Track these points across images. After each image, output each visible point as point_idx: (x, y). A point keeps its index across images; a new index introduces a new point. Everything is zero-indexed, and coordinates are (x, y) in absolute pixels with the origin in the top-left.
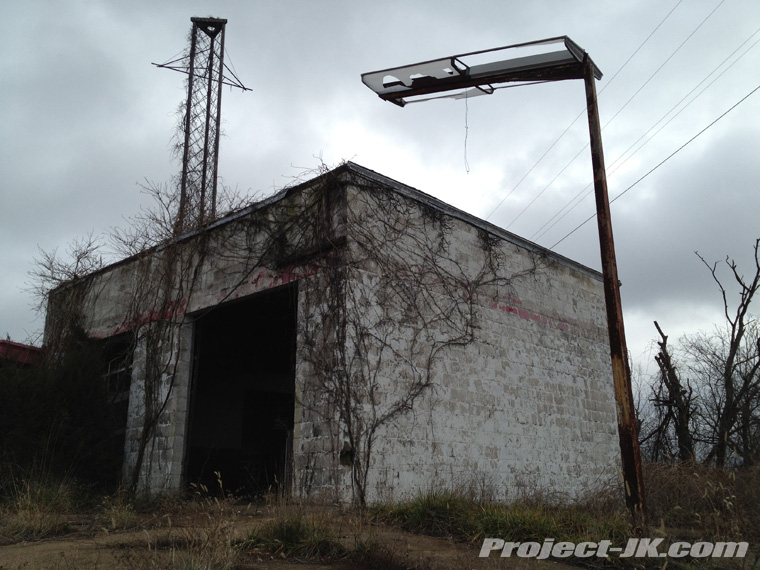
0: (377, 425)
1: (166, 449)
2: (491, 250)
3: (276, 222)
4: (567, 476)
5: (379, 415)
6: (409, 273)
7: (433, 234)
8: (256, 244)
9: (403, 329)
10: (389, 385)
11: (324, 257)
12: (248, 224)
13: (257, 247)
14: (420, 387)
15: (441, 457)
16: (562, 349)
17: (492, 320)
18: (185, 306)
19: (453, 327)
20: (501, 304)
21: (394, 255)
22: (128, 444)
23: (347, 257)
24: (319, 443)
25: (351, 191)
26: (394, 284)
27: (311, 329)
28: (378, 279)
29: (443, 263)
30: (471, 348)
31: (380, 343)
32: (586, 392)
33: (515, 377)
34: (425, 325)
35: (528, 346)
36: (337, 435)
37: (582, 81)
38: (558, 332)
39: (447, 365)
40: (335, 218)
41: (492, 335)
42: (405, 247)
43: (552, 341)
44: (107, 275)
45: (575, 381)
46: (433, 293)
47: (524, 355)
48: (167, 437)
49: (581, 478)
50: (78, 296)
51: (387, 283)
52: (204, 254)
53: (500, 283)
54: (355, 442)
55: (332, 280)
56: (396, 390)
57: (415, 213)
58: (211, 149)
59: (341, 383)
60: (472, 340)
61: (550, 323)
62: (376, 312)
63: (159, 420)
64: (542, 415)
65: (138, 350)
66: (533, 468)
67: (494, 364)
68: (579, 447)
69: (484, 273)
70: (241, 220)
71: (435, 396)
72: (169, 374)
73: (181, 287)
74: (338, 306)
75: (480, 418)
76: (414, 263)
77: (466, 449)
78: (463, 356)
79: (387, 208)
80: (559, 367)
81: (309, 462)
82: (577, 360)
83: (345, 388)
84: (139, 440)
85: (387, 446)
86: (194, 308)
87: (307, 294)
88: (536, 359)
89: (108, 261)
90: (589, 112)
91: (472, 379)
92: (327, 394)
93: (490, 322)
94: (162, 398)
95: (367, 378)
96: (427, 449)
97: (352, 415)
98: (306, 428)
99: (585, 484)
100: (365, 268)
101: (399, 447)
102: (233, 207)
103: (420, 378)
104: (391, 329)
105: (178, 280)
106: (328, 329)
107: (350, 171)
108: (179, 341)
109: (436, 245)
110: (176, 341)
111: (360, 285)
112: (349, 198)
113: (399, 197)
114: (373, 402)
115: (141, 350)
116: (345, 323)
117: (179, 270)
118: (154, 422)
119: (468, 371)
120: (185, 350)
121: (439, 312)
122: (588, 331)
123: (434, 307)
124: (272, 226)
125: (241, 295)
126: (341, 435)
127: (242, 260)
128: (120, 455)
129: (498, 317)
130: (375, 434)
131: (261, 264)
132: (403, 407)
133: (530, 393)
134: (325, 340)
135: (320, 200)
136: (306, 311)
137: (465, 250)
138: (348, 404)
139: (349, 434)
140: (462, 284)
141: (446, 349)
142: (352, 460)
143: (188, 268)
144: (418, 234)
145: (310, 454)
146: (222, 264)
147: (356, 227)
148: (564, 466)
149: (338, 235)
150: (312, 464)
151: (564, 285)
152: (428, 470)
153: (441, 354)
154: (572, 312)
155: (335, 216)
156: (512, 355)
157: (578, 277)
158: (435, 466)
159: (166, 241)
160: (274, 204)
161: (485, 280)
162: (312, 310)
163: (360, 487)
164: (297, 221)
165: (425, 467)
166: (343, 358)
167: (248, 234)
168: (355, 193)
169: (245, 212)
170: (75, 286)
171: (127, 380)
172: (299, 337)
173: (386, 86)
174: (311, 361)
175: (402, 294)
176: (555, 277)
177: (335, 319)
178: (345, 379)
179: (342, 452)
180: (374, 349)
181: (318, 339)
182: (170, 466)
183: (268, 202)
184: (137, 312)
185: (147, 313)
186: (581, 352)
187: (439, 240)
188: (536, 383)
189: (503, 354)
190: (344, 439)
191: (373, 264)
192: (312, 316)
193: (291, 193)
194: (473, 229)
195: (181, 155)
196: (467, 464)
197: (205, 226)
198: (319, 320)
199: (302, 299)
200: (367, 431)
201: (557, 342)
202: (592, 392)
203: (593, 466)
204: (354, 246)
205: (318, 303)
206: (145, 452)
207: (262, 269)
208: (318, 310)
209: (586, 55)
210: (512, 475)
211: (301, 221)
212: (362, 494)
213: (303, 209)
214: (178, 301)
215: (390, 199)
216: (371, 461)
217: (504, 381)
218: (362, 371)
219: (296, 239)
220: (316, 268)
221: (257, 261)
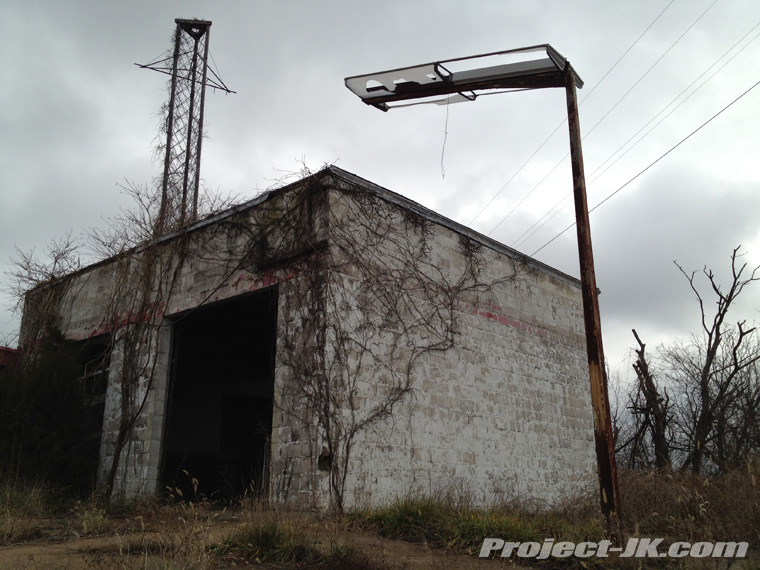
0: (355, 431)
1: (142, 454)
2: (472, 255)
3: (258, 225)
4: (545, 483)
5: (358, 420)
6: (390, 278)
7: (415, 239)
8: (236, 247)
9: (383, 334)
10: (368, 390)
11: (306, 261)
12: (229, 226)
13: (238, 249)
14: (399, 392)
15: (419, 463)
16: (541, 356)
17: (472, 326)
18: (163, 309)
19: (433, 332)
20: (482, 310)
21: (375, 259)
22: (104, 447)
23: (328, 260)
24: (297, 448)
25: (334, 195)
26: (375, 289)
27: (290, 333)
28: (359, 284)
29: (424, 268)
30: (451, 354)
31: (360, 348)
32: (564, 399)
33: (494, 383)
34: (405, 330)
35: (507, 352)
36: (316, 440)
37: (564, 89)
38: (537, 338)
39: (427, 370)
40: (317, 221)
41: (472, 341)
42: (386, 252)
43: (531, 347)
44: (85, 276)
45: (553, 388)
46: (414, 298)
47: (503, 361)
48: (143, 441)
49: (558, 485)
50: (55, 297)
51: (368, 288)
52: (184, 256)
53: (482, 289)
54: (333, 447)
55: (313, 284)
56: (375, 395)
57: (397, 218)
58: (193, 151)
59: (320, 388)
60: (452, 346)
61: (530, 330)
62: (356, 317)
63: (136, 424)
64: (520, 421)
65: (115, 352)
66: (511, 474)
67: (474, 370)
68: (557, 454)
69: (465, 279)
70: (222, 223)
71: (414, 401)
72: (146, 377)
73: (160, 288)
74: (319, 309)
75: (460, 423)
76: (395, 268)
77: (444, 454)
78: (443, 362)
79: (369, 212)
80: (538, 373)
81: (287, 467)
82: (556, 367)
83: (324, 392)
84: (114, 444)
85: (366, 452)
86: (173, 311)
87: (288, 297)
88: (515, 366)
89: (86, 262)
90: (570, 120)
91: (452, 384)
92: (306, 399)
93: (470, 328)
94: (139, 402)
95: (346, 382)
96: (406, 454)
97: (330, 419)
98: (284, 432)
99: (562, 491)
100: (346, 273)
101: (377, 452)
102: (214, 209)
103: (400, 383)
104: (371, 334)
105: (157, 282)
106: (308, 333)
107: (333, 175)
108: (157, 343)
109: (417, 250)
110: (154, 343)
111: (341, 289)
112: (331, 202)
113: (381, 202)
114: (352, 407)
115: (118, 353)
116: (325, 327)
117: (158, 271)
118: (130, 425)
119: (447, 376)
120: (163, 353)
121: (419, 317)
122: (567, 338)
123: (414, 312)
124: (253, 229)
125: (221, 298)
126: (320, 441)
127: (222, 263)
128: (95, 458)
129: (478, 323)
130: (354, 439)
131: (241, 267)
132: (382, 413)
133: (509, 400)
134: (305, 344)
135: (302, 204)
136: (287, 315)
137: (445, 256)
138: (326, 408)
139: (328, 438)
140: (443, 289)
141: (426, 354)
142: (330, 466)
143: (168, 270)
144: (400, 239)
145: (288, 460)
146: (202, 266)
147: (338, 231)
148: (542, 472)
149: (319, 239)
150: (290, 469)
151: (544, 292)
152: (406, 476)
153: (421, 359)
154: (551, 319)
155: (317, 220)
156: (491, 361)
157: (557, 284)
158: (414, 471)
159: (146, 242)
160: (255, 207)
161: (466, 286)
162: (292, 314)
163: (337, 492)
164: (279, 225)
165: (403, 472)
166: (323, 363)
167: (229, 236)
168: (337, 197)
169: (226, 215)
170: (52, 287)
171: (103, 384)
172: (278, 341)
173: (369, 90)
174: (291, 365)
175: (383, 298)
176: (535, 284)
177: (315, 323)
178: (324, 384)
179: (320, 457)
180: (354, 354)
181: (298, 343)
182: (145, 470)
183: (249, 205)
184: (115, 314)
185: (125, 315)
186: (559, 359)
187: (421, 245)
188: (515, 389)
189: (482, 359)
190: (322, 444)
191: (354, 268)
192: (292, 320)
193: (273, 196)
194: (455, 235)
195: (163, 156)
196: (445, 469)
197: (186, 228)
198: (299, 324)
199: (282, 302)
200: (345, 436)
201: (536, 348)
202: (570, 399)
203: (570, 473)
204: (335, 250)
205: (299, 307)
206: (121, 457)
207: (243, 272)
208: (298, 314)
209: (568, 63)
210: (490, 482)
211: (283, 224)
212: (340, 500)
213: (285, 212)
214: (157, 304)
215: (372, 203)
216: (349, 466)
217: (483, 387)
218: (341, 375)
219: (277, 242)
220: (297, 271)
221: (237, 264)
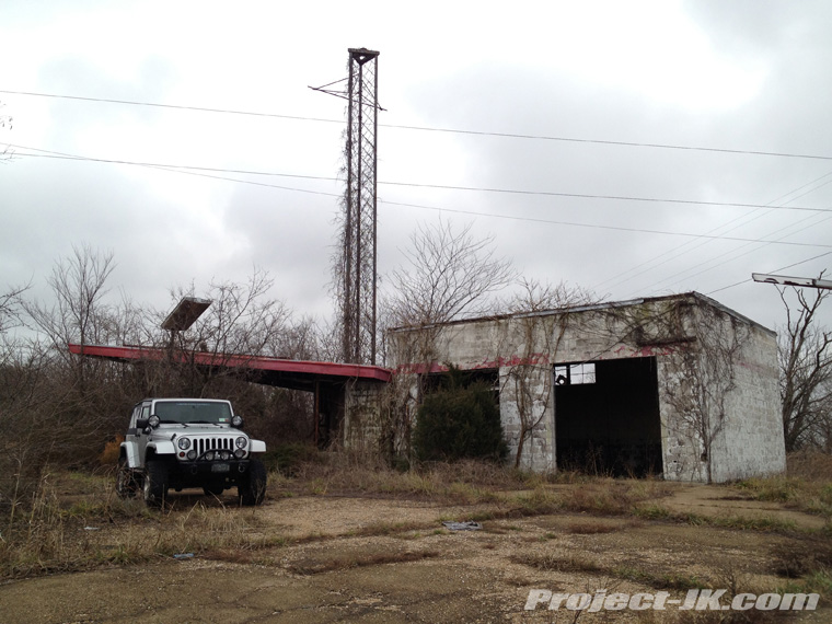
0: (711, 440)
1: (545, 446)
2: (735, 327)
3: (633, 317)
5: (711, 435)
6: (713, 351)
7: (719, 325)
8: (615, 328)
9: (714, 385)
10: (713, 418)
11: (679, 346)
12: (606, 314)
13: (617, 330)
16: (759, 385)
17: (738, 372)
18: (549, 359)
19: (727, 380)
20: (740, 361)
21: (709, 342)
23: (695, 347)
24: (684, 449)
26: (710, 359)
27: (670, 386)
28: (706, 358)
29: (722, 342)
30: (732, 391)
31: (709, 394)
33: (746, 406)
34: (719, 381)
35: (748, 386)
36: (698, 446)
38: (757, 374)
39: (727, 403)
41: (738, 382)
42: (711, 336)
43: (756, 380)
47: (748, 391)
48: (543, 438)
52: (564, 327)
53: (739, 348)
54: (707, 449)
55: (686, 360)
59: (698, 418)
60: (733, 386)
61: (754, 369)
62: (706, 377)
64: (754, 427)
65: (503, 381)
66: (753, 459)
67: (739, 399)
69: (734, 344)
70: (599, 311)
72: (539, 400)
73: (547, 347)
74: (692, 375)
75: (737, 432)
76: (714, 345)
78: (730, 397)
79: (707, 315)
80: (758, 396)
81: (677, 459)
84: (516, 438)
85: (714, 451)
86: (559, 361)
87: (665, 365)
88: (751, 393)
91: (734, 409)
92: (688, 424)
96: (724, 451)
97: (705, 435)
98: (672, 440)
100: (702, 353)
101: (717, 451)
104: (711, 386)
105: (539, 340)
106: (685, 387)
107: (695, 297)
108: (547, 380)
109: (719, 331)
110: (543, 379)
114: (709, 428)
115: (508, 382)
117: (539, 334)
118: (530, 428)
119: (732, 405)
121: (722, 372)
123: (721, 369)
124: (629, 319)
125: (604, 358)
127: (603, 337)
130: (711, 445)
131: (621, 342)
133: (750, 415)
134: (683, 393)
135: (672, 311)
136: (665, 375)
138: (703, 429)
139: (705, 445)
140: (728, 353)
141: (726, 394)
142: (706, 459)
143: (550, 334)
144: (714, 327)
145: (677, 455)
146: (583, 336)
148: (762, 457)
149: (688, 334)
151: (758, 342)
153: (724, 397)
156: (744, 392)
159: (524, 313)
160: (629, 306)
161: (734, 348)
162: (670, 375)
163: (709, 472)
164: (652, 320)
167: (607, 320)
168: (696, 310)
169: (603, 307)
172: (660, 389)
174: (673, 404)
175: (712, 364)
176: (755, 337)
177: (690, 382)
178: (701, 416)
179: (702, 455)
180: (707, 398)
181: (678, 392)
183: (623, 304)
184: (499, 356)
185: (509, 358)
187: (721, 328)
188: (752, 408)
189: (741, 392)
190: (703, 448)
191: (704, 349)
192: (671, 378)
195: (346, 177)
198: (677, 381)
200: (709, 443)
205: (675, 372)
206: (525, 447)
207: (623, 345)
208: (676, 375)
210: (747, 464)
211: (655, 320)
212: (710, 476)
213: (657, 313)
214: (542, 354)
216: (711, 458)
217: (742, 409)
221: (617, 340)
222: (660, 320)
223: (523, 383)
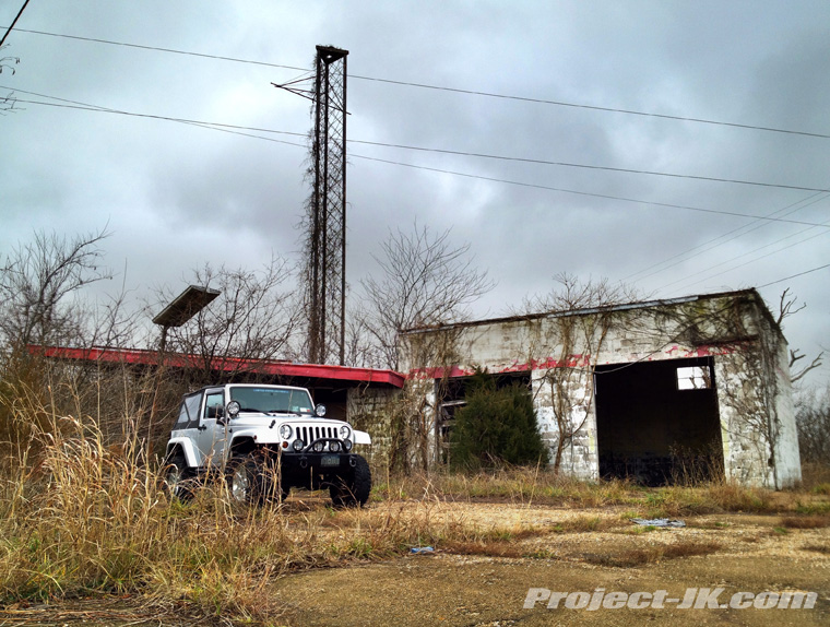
1: (587, 454)
3: (686, 315)
8: (666, 327)
11: (739, 344)
12: (655, 312)
13: (669, 329)
18: (590, 360)
23: (759, 346)
24: (748, 454)
27: (731, 387)
36: (762, 450)
44: (483, 327)
48: (587, 447)
52: (607, 327)
55: (748, 359)
63: (575, 435)
65: (537, 385)
70: (647, 309)
73: (589, 347)
86: (601, 363)
87: (724, 365)
92: (752, 427)
98: (734, 445)
105: (579, 341)
106: (748, 388)
115: (542, 386)
118: (570, 436)
124: (682, 317)
125: (654, 359)
126: (767, 450)
127: (652, 336)
131: (673, 341)
135: (730, 308)
136: (725, 376)
142: (772, 464)
143: (590, 334)
145: (741, 460)
146: (629, 336)
149: (748, 332)
155: (745, 320)
159: (562, 311)
160: (681, 304)
162: (730, 376)
163: (775, 479)
164: (708, 318)
167: (656, 319)
172: (719, 391)
174: (733, 406)
181: (740, 393)
184: (530, 359)
185: (543, 360)
192: (731, 379)
193: (700, 299)
198: (738, 382)
199: (719, 367)
205: (736, 372)
207: (676, 345)
208: (736, 376)
211: (712, 318)
213: (713, 311)
214: (582, 356)
219: (710, 330)
220: (731, 351)
221: (668, 339)
222: (717, 318)
223: (560, 387)
